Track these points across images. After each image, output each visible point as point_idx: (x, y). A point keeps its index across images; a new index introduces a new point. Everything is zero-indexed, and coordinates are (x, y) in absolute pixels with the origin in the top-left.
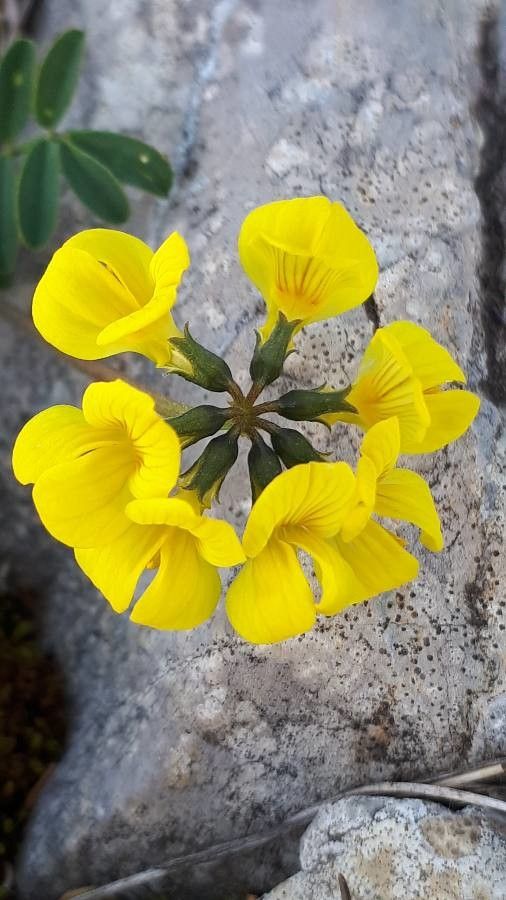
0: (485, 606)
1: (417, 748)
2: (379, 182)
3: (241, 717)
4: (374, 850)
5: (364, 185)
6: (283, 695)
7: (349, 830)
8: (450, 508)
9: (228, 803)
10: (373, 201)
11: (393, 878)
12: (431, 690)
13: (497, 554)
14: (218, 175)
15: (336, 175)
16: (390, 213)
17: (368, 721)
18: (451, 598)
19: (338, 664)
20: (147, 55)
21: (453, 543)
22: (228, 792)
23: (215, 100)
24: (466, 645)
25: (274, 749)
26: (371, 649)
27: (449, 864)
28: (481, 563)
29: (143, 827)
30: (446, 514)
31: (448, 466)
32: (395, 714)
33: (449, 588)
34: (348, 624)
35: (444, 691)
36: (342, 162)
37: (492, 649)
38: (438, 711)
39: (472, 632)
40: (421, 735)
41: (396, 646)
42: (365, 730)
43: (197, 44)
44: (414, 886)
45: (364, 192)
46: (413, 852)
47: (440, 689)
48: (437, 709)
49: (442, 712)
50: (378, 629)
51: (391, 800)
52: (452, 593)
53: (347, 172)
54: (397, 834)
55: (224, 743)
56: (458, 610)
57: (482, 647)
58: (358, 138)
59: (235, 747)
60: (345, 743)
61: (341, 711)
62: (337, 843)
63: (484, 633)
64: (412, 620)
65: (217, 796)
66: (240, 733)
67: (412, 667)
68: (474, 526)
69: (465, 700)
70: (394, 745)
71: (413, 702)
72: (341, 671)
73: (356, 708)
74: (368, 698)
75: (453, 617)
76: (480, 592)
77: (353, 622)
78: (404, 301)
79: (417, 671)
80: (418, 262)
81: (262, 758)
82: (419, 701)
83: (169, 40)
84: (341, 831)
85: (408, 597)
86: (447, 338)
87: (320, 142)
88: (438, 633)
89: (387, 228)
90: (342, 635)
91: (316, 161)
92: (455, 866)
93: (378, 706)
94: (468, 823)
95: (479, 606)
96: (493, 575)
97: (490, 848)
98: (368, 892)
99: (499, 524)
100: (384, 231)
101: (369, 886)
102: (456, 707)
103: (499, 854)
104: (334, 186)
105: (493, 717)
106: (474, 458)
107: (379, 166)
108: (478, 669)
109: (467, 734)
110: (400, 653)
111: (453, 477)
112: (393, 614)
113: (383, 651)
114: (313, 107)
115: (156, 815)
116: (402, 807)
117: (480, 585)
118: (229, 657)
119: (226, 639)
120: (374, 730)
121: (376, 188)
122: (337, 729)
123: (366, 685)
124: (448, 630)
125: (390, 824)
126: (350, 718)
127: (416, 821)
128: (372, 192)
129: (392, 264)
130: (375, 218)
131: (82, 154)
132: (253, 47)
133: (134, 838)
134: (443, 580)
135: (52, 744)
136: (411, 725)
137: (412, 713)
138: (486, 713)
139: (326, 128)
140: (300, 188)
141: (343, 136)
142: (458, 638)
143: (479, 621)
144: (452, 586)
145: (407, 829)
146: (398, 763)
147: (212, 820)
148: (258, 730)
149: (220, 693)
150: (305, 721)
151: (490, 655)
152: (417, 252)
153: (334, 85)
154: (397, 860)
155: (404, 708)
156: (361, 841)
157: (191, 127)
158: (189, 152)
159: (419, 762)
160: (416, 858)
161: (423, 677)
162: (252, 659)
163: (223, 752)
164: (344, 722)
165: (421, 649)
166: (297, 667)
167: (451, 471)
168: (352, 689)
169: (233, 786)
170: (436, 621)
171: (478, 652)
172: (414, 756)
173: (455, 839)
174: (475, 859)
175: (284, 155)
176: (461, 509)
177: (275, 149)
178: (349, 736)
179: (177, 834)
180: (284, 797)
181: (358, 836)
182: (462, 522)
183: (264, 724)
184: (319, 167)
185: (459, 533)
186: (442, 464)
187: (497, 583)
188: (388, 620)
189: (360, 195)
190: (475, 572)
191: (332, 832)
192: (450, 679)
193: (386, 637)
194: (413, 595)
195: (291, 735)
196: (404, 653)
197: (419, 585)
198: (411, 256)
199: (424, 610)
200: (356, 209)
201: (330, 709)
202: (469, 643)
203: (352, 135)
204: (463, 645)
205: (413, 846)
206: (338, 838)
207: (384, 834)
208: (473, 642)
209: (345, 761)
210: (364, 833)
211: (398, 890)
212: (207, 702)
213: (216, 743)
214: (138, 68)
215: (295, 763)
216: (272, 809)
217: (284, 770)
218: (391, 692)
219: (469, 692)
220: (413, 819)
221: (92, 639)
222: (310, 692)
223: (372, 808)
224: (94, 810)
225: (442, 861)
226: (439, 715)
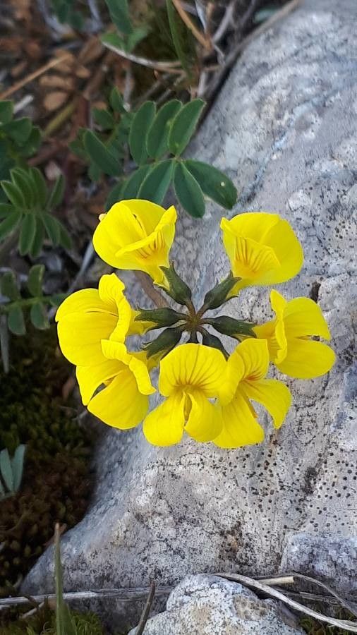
0: (315, 483)
1: (253, 558)
2: (350, 228)
3: (158, 509)
4: (204, 604)
5: (339, 227)
6: (185, 502)
7: (196, 591)
8: (315, 421)
9: (141, 563)
10: (341, 237)
11: (208, 622)
12: (264, 519)
13: (332, 454)
14: (263, 203)
15: (325, 218)
16: (347, 247)
17: (228, 532)
18: (297, 472)
19: (217, 490)
20: (253, 128)
21: (310, 441)
22: (143, 556)
23: (277, 160)
24: (295, 501)
25: (174, 536)
26: (238, 486)
27: (240, 622)
28: (322, 458)
29: (93, 566)
30: (312, 424)
31: (323, 397)
32: (243, 531)
33: (298, 467)
34: (229, 468)
35: (271, 522)
36: (332, 211)
37: (309, 507)
38: (266, 534)
39: (301, 495)
40: (255, 548)
41: (253, 489)
42: (226, 537)
43: (280, 126)
44: (217, 629)
45: (338, 231)
46: (224, 610)
47: (269, 520)
48: (265, 533)
49: (268, 535)
50: (246, 476)
51: (224, 580)
52: (298, 469)
53: (333, 217)
54: (219, 597)
55: (146, 523)
56: (298, 480)
57: (304, 505)
58: (346, 200)
59: (152, 528)
60: (214, 544)
61: (215, 522)
62: (188, 597)
63: (308, 498)
64: (269, 478)
65: (136, 557)
66: (157, 519)
67: (258, 503)
68: (325, 435)
69: (282, 531)
70: (241, 551)
71: (253, 524)
72: (218, 495)
73: (223, 522)
74: (230, 517)
75: (293, 483)
76: (316, 474)
77: (233, 468)
78: (334, 298)
79: (260, 506)
80: (352, 278)
81: (166, 540)
82: (256, 523)
83: (267, 121)
84: (191, 590)
85: (271, 464)
86: (351, 324)
87: (322, 197)
88: (281, 489)
89: (343, 255)
90: (224, 473)
91: (316, 207)
92: (243, 624)
93: (235, 523)
94: (264, 606)
95: (312, 482)
96: (325, 467)
97: (269, 622)
98: (192, 627)
99: (339, 437)
100: (340, 256)
101: (194, 624)
102: (276, 534)
103: (273, 627)
104: (321, 223)
105: (293, 544)
106: (338, 396)
107: (353, 218)
108: (295, 515)
109: (281, 554)
110: (253, 493)
111: (323, 404)
112: (258, 471)
113: (243, 489)
114: (326, 176)
115: (101, 559)
116: (228, 584)
117: (317, 470)
118: (161, 472)
119: (163, 461)
120: (231, 539)
121: (346, 230)
122: (212, 533)
123: (230, 507)
124: (287, 489)
125: (217, 591)
126: (219, 528)
127: (233, 594)
128: (343, 233)
129: (336, 275)
130: (338, 247)
131: (187, 172)
132: (310, 135)
133: (87, 572)
134: (296, 461)
135: (71, 517)
136: (250, 540)
137: (251, 532)
138: (290, 541)
139: (329, 190)
140: (301, 219)
141: (338, 196)
142: (291, 496)
143: (308, 490)
144: (300, 466)
145: (225, 596)
146: (241, 565)
147: (131, 573)
148: (167, 520)
149: (151, 491)
150: (194, 522)
151: (306, 510)
152: (353, 272)
153: (345, 166)
154: (213, 612)
155: (247, 528)
156: (199, 597)
157: (260, 173)
158: (254, 187)
159: (252, 567)
160: (224, 614)
161: (262, 511)
162: (173, 475)
163: (145, 529)
164: (216, 530)
165: (267, 495)
166: (195, 486)
167: (323, 400)
168: (223, 508)
169: (147, 552)
170: (282, 482)
171: (301, 507)
172: (250, 562)
173: (250, 610)
174: (257, 624)
175: (299, 199)
176: (320, 423)
177: (294, 195)
178: (217, 539)
179: (111, 577)
180: (175, 570)
181: (199, 595)
182: (318, 431)
183: (171, 518)
184: (316, 211)
185: (315, 437)
186: (320, 395)
187: (326, 471)
188: (255, 473)
189: (335, 231)
190: (316, 461)
191: (187, 590)
192: (276, 516)
193: (248, 482)
194: (275, 464)
195: (185, 530)
196: (256, 494)
197: (281, 460)
198: (349, 273)
199: (278, 474)
200: (330, 240)
201: (209, 519)
202: (297, 501)
203: (344, 197)
204: (293, 500)
205: (225, 606)
206: (188, 594)
207: (213, 596)
208: (300, 500)
209: (212, 556)
210: (202, 593)
211: (207, 630)
212: (143, 495)
213: (142, 522)
214: (247, 134)
215: (185, 550)
216: (167, 576)
217: (177, 552)
218: (243, 516)
219: (285, 527)
220: (231, 592)
221: (117, 465)
222: (200, 504)
223: (212, 580)
224: (71, 550)
225: (237, 619)
226: (266, 537)
